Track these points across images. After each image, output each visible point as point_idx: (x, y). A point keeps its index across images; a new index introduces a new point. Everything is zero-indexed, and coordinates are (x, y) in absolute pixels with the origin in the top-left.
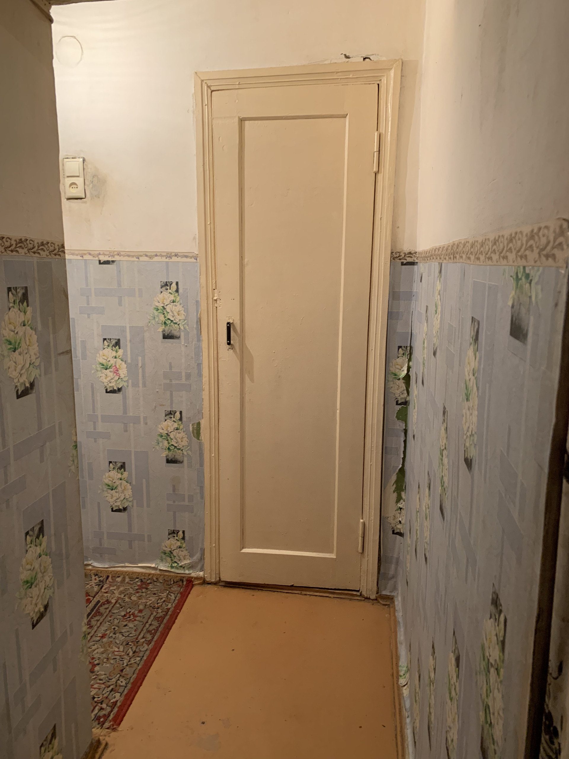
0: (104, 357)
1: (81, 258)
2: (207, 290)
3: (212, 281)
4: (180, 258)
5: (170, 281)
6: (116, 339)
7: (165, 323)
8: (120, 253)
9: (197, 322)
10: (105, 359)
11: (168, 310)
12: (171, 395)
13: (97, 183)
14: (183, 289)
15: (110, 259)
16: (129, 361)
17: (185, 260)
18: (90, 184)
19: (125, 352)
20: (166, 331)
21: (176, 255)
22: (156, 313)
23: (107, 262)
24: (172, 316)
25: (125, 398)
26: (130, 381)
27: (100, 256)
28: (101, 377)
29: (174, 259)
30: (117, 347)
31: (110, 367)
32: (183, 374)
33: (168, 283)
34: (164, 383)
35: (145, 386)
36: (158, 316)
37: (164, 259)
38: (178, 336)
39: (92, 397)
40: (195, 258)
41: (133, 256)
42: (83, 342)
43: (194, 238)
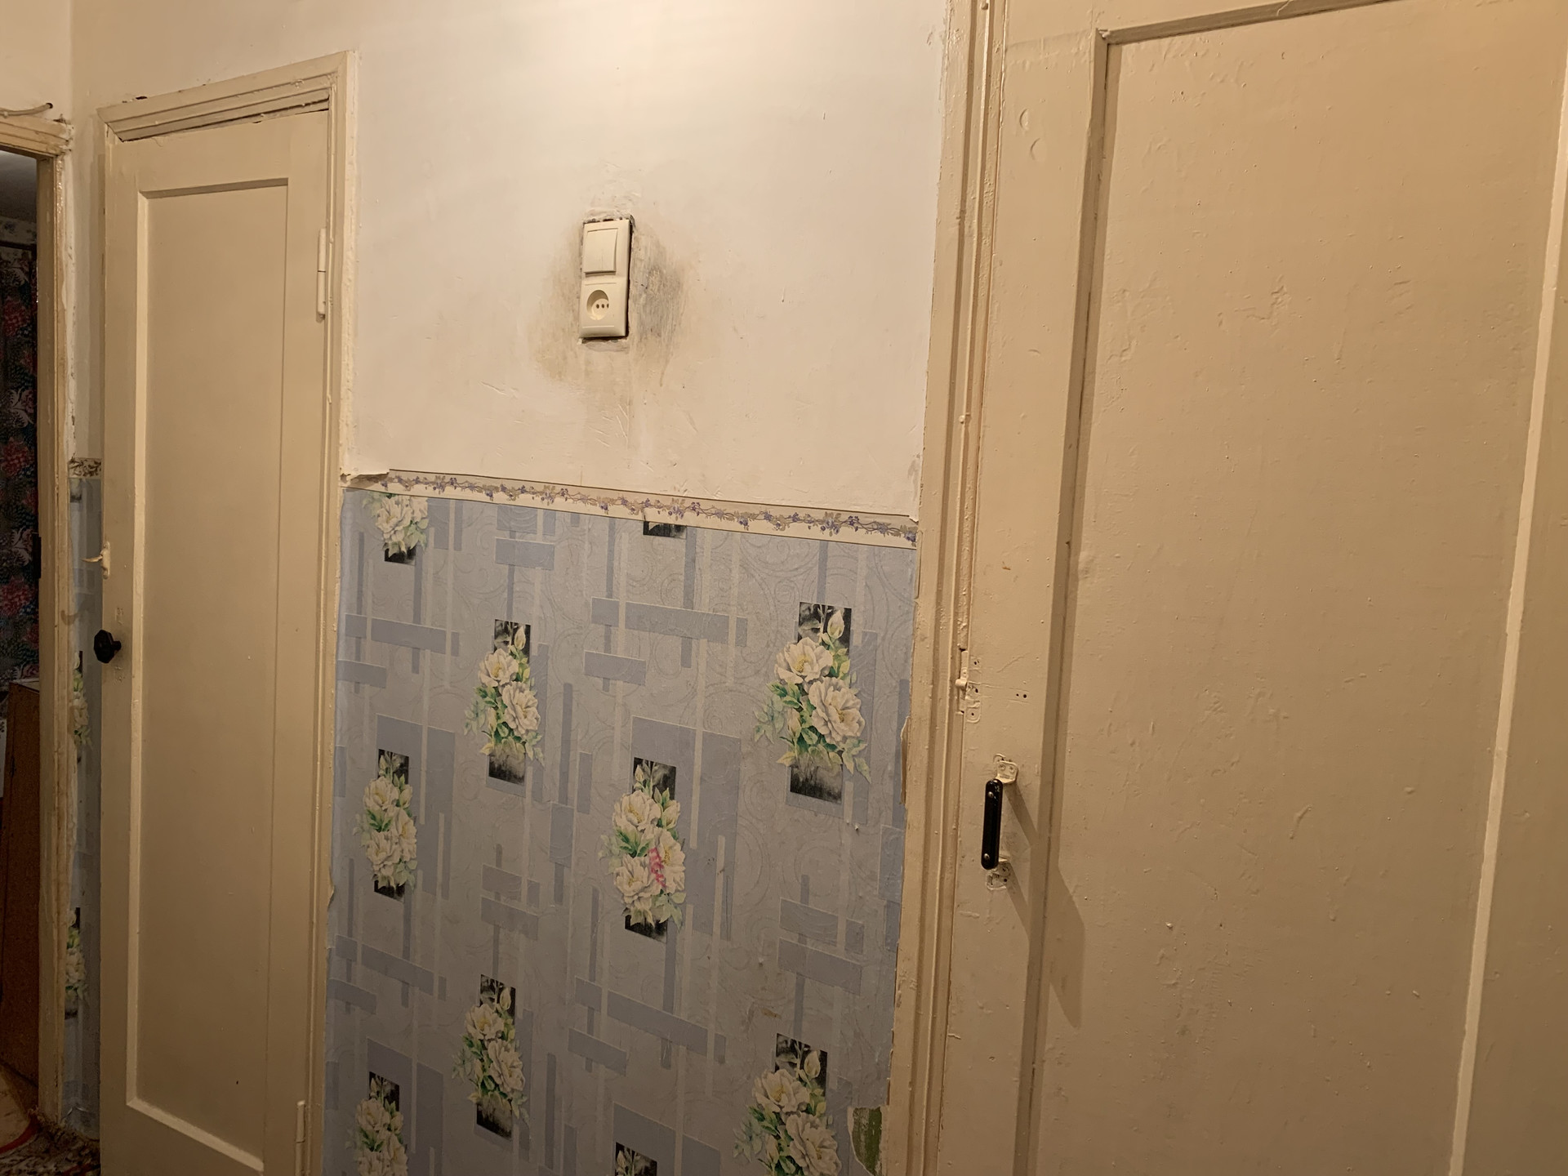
0: (631, 816)
1: (602, 512)
2: (936, 650)
3: (955, 621)
4: (862, 531)
5: (827, 604)
6: (665, 767)
7: (801, 739)
8: (698, 503)
9: (897, 752)
10: (632, 824)
11: (814, 700)
12: (800, 987)
13: (659, 290)
14: (865, 634)
15: (672, 520)
16: (693, 844)
17: (877, 538)
18: (641, 295)
19: (685, 812)
20: (803, 768)
21: (853, 522)
22: (779, 703)
23: (663, 530)
24: (823, 723)
25: (671, 959)
26: (690, 909)
27: (646, 509)
28: (618, 874)
29: (847, 534)
30: (667, 792)
31: (643, 849)
32: (842, 927)
33: (820, 611)
34: (781, 942)
35: (728, 938)
36: (782, 713)
37: (816, 532)
38: (837, 791)
39: (593, 931)
40: (910, 536)
41: (731, 516)
42: (586, 759)
43: (913, 468)
